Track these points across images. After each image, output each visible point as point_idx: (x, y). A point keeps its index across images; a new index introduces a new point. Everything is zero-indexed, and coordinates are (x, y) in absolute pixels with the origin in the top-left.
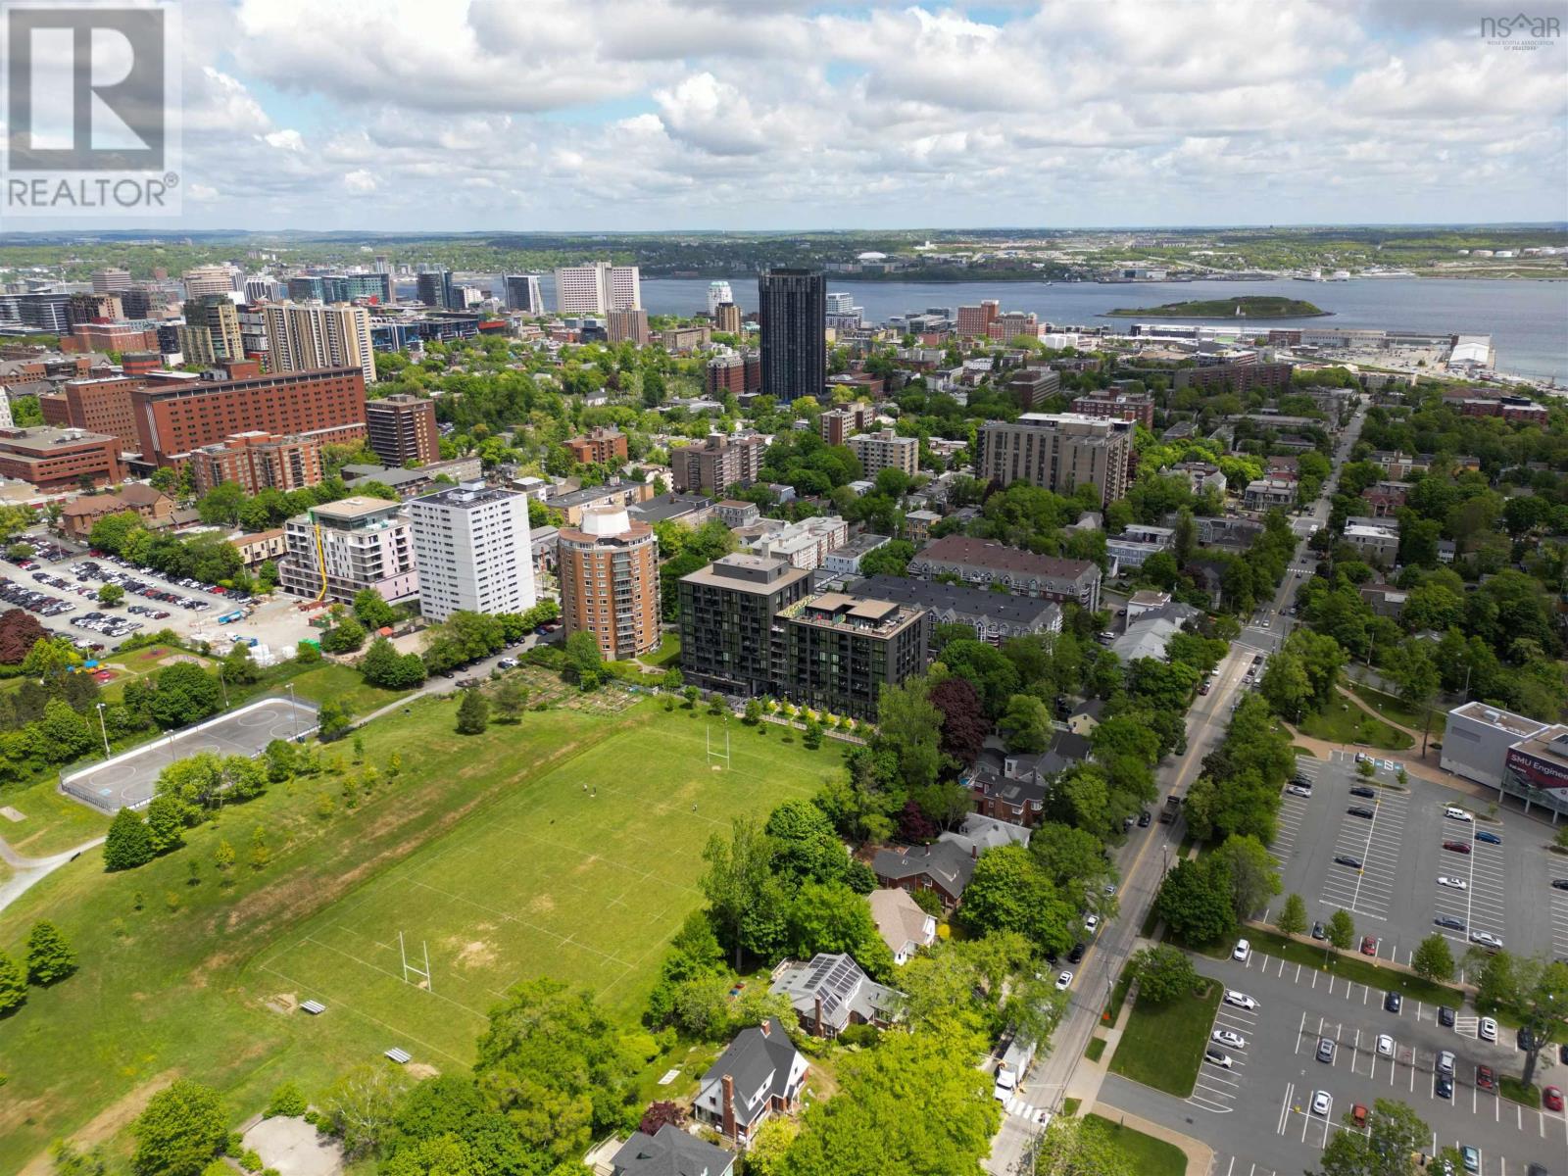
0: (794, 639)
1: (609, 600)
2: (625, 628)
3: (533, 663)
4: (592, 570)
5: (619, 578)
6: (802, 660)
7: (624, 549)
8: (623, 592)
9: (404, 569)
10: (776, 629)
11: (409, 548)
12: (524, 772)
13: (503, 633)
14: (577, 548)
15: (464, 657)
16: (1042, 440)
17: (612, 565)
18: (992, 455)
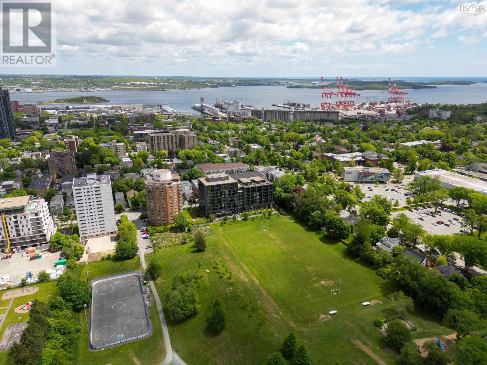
0: (246, 193)
4: (172, 192)
6: (248, 198)
10: (240, 191)
16: (172, 137)
17: (178, 187)
18: (156, 143)
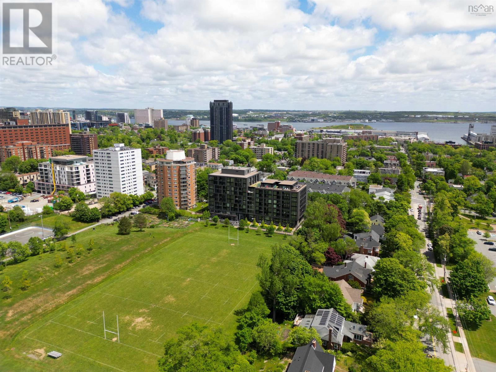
0: (258, 196)
1: (178, 186)
2: (184, 198)
3: (146, 213)
4: (171, 173)
5: (182, 177)
6: (260, 204)
7: (184, 165)
8: (184, 182)
9: (89, 182)
10: (249, 192)
11: (91, 173)
12: (150, 249)
13: (132, 202)
14: (165, 165)
15: (116, 210)
16: (318, 145)
17: (179, 171)
18: (300, 151)
